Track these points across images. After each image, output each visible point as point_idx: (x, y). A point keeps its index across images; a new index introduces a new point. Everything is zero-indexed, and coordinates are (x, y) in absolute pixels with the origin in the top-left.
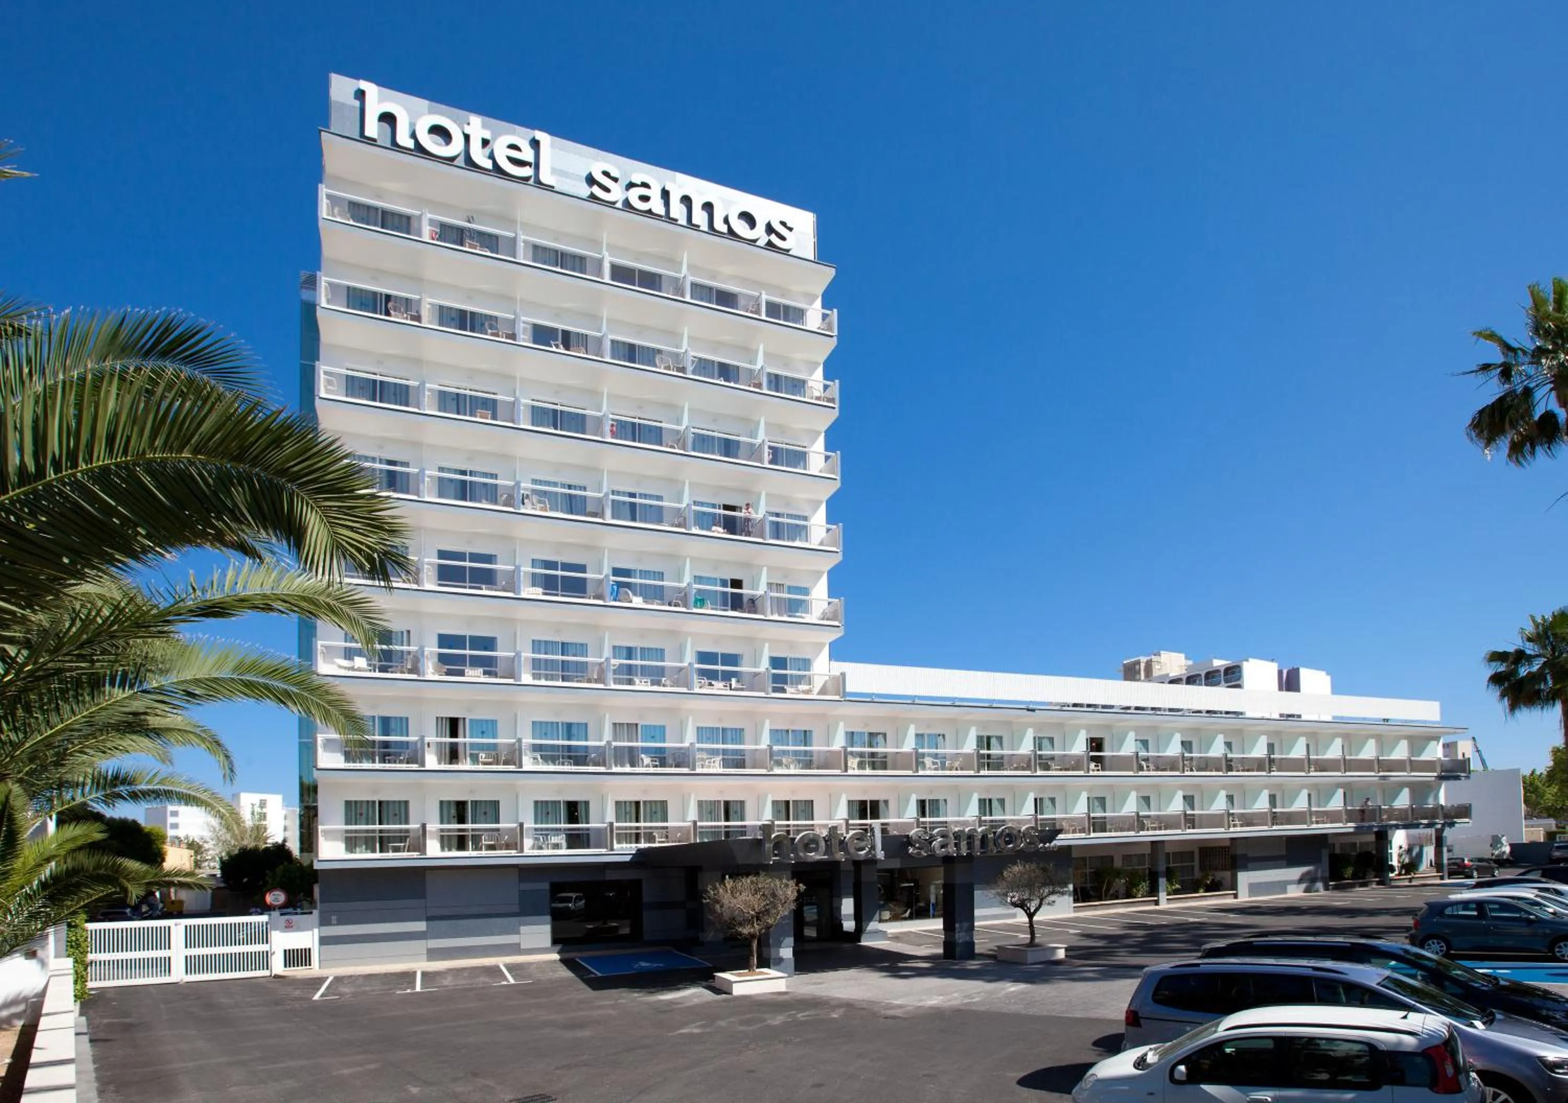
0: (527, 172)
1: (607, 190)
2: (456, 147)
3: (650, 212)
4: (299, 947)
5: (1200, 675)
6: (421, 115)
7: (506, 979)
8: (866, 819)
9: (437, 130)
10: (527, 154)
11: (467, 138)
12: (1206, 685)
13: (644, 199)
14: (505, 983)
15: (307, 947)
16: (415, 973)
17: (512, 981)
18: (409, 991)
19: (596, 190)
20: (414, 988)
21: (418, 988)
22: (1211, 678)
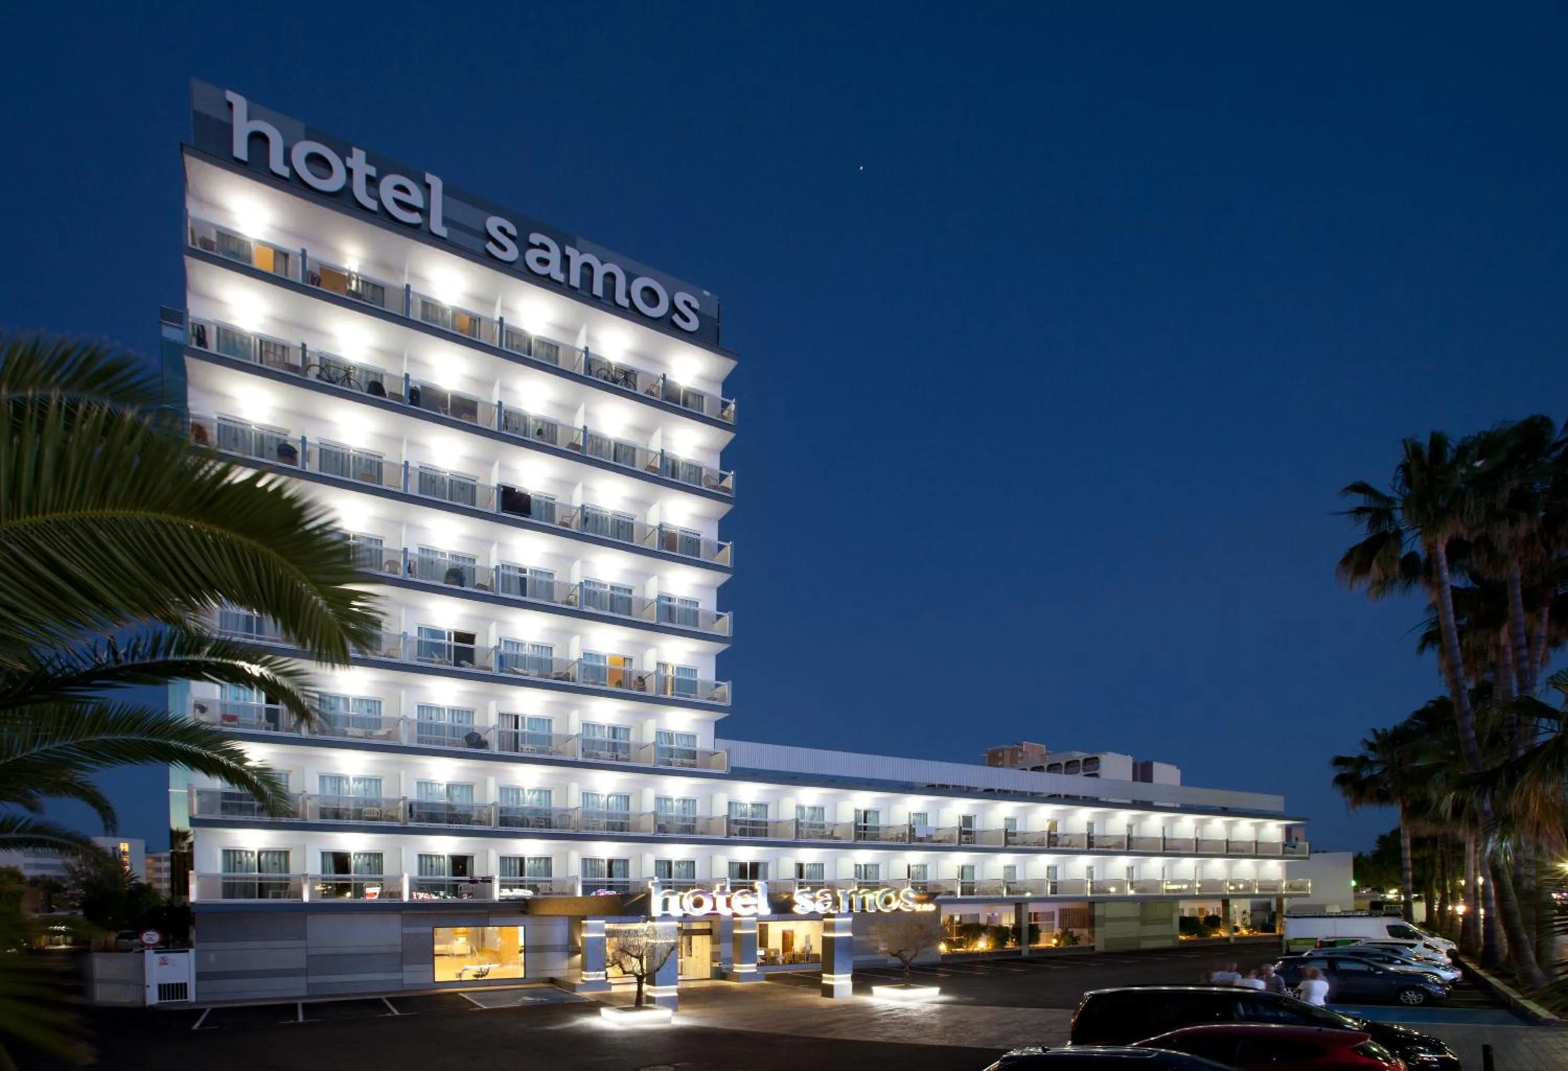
0: (415, 218)
1: (504, 249)
2: (334, 183)
3: (548, 276)
4: (175, 982)
5: (1059, 764)
6: (297, 140)
7: (390, 1011)
8: (746, 878)
9: (314, 159)
10: (416, 198)
11: (349, 172)
12: (1066, 773)
13: (544, 262)
14: (389, 1015)
15: (183, 981)
16: (296, 1005)
17: (397, 1013)
18: (292, 1021)
19: (491, 247)
20: (296, 1018)
21: (301, 1019)
22: (1071, 767)
